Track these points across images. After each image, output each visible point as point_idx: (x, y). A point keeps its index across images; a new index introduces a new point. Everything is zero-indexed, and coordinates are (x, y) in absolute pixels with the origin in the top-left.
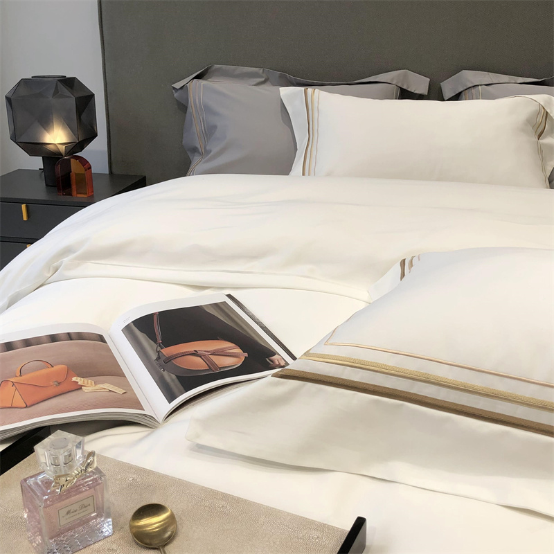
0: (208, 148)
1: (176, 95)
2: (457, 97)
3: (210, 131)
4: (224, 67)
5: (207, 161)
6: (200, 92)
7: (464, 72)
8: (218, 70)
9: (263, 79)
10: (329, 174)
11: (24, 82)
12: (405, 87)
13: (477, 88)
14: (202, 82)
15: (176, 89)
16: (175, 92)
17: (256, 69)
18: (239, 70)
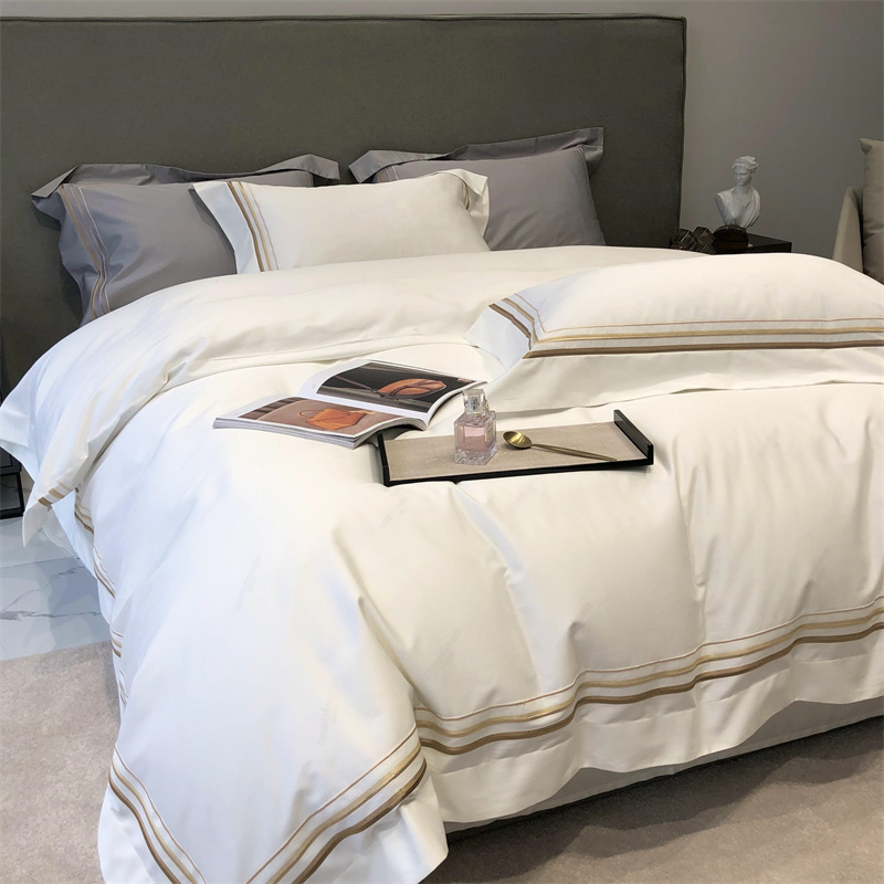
0: (112, 263)
1: (39, 206)
3: (110, 244)
6: (81, 198)
7: (371, 152)
8: (86, 171)
9: (148, 177)
13: (390, 169)
14: (76, 187)
15: (38, 199)
16: (38, 202)
17: (139, 166)
18: (117, 168)
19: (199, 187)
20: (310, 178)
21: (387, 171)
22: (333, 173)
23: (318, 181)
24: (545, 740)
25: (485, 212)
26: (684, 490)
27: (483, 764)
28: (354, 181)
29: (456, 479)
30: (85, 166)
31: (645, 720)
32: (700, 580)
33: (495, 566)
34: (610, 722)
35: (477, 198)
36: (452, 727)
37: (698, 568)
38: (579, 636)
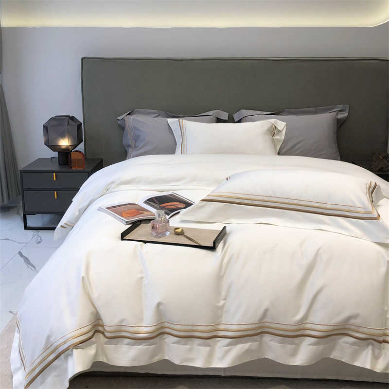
0: (136, 145)
1: (118, 122)
2: (240, 121)
3: (137, 138)
4: (140, 110)
5: (137, 150)
6: (131, 121)
7: (242, 110)
8: (137, 111)
9: (158, 115)
10: (193, 153)
11: (52, 119)
13: (248, 117)
14: (131, 117)
15: (119, 120)
17: (154, 111)
18: (147, 111)
19: (170, 121)
20: (215, 119)
21: (246, 118)
22: (226, 117)
23: (219, 121)
24: (143, 343)
25: (282, 137)
26: (225, 261)
27: (119, 345)
28: (234, 122)
29: (145, 242)
31: (188, 346)
32: (223, 298)
33: (140, 275)
34: (173, 343)
35: (280, 131)
36: (107, 329)
37: (223, 293)
38: (161, 307)
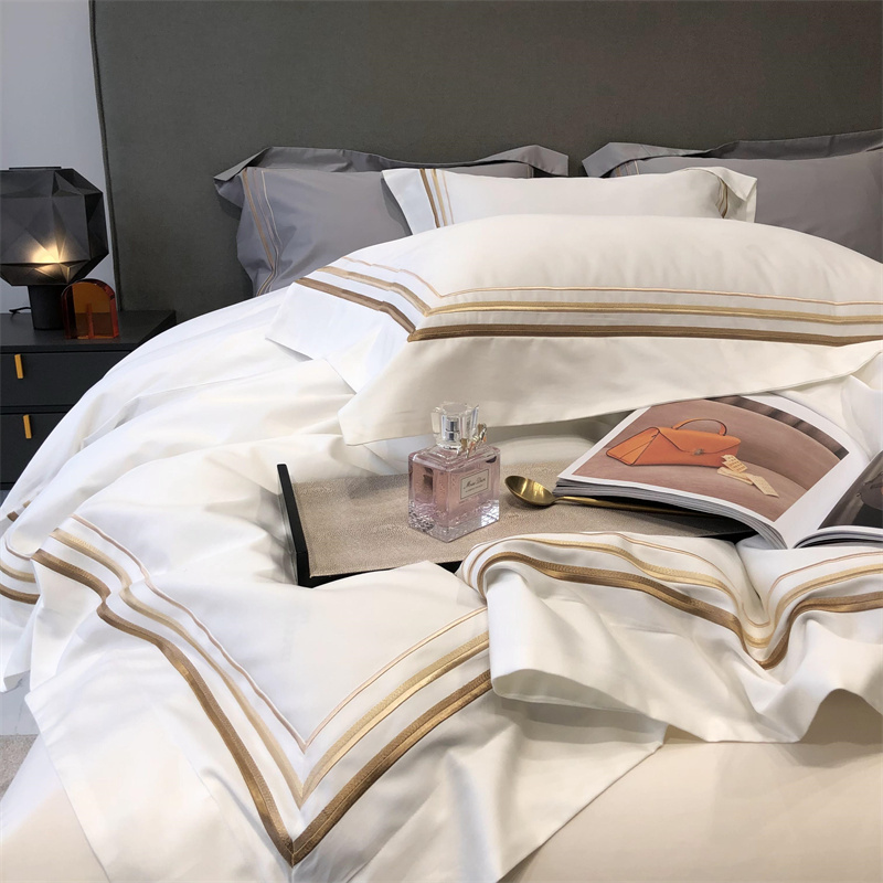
0: (283, 258)
1: (221, 191)
3: (284, 236)
4: (288, 148)
5: (287, 276)
7: (611, 145)
8: (279, 153)
9: (345, 164)
12: (539, 167)
13: (631, 164)
14: (262, 171)
15: (221, 183)
16: (220, 187)
17: (333, 151)
18: (311, 152)
19: (390, 175)
20: (529, 171)
21: (628, 167)
22: (560, 169)
30: (276, 149)
35: (740, 203)
